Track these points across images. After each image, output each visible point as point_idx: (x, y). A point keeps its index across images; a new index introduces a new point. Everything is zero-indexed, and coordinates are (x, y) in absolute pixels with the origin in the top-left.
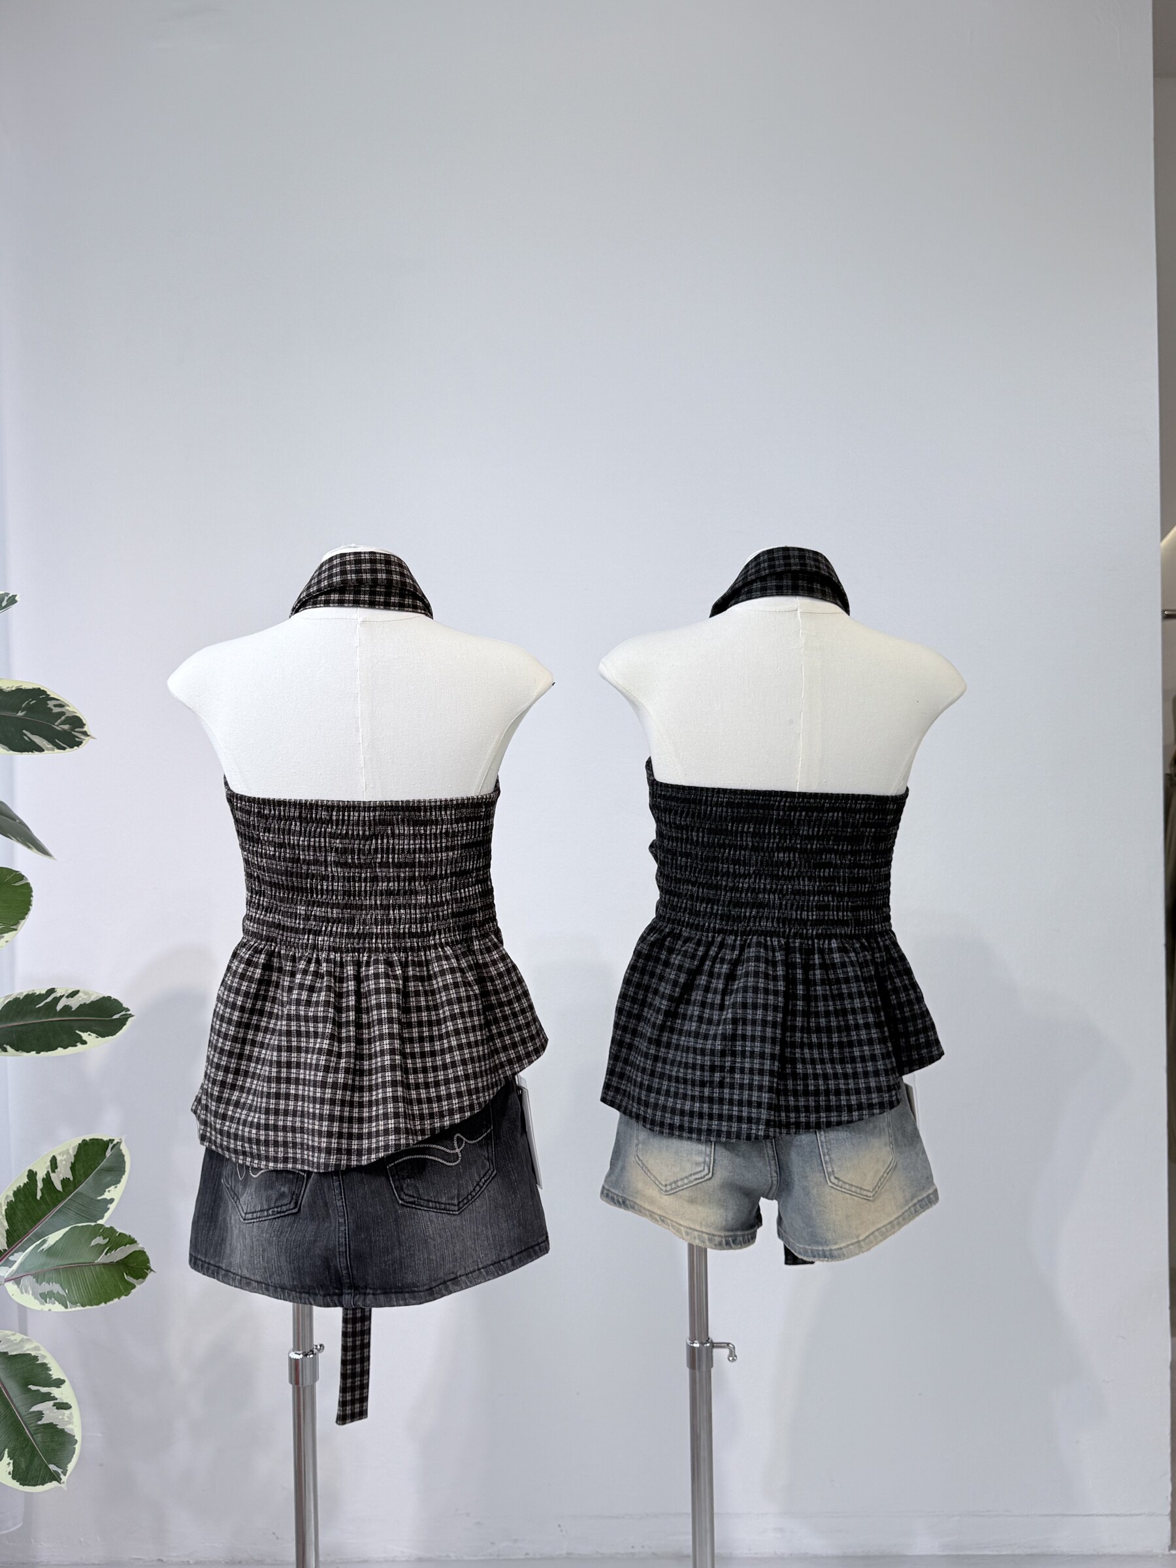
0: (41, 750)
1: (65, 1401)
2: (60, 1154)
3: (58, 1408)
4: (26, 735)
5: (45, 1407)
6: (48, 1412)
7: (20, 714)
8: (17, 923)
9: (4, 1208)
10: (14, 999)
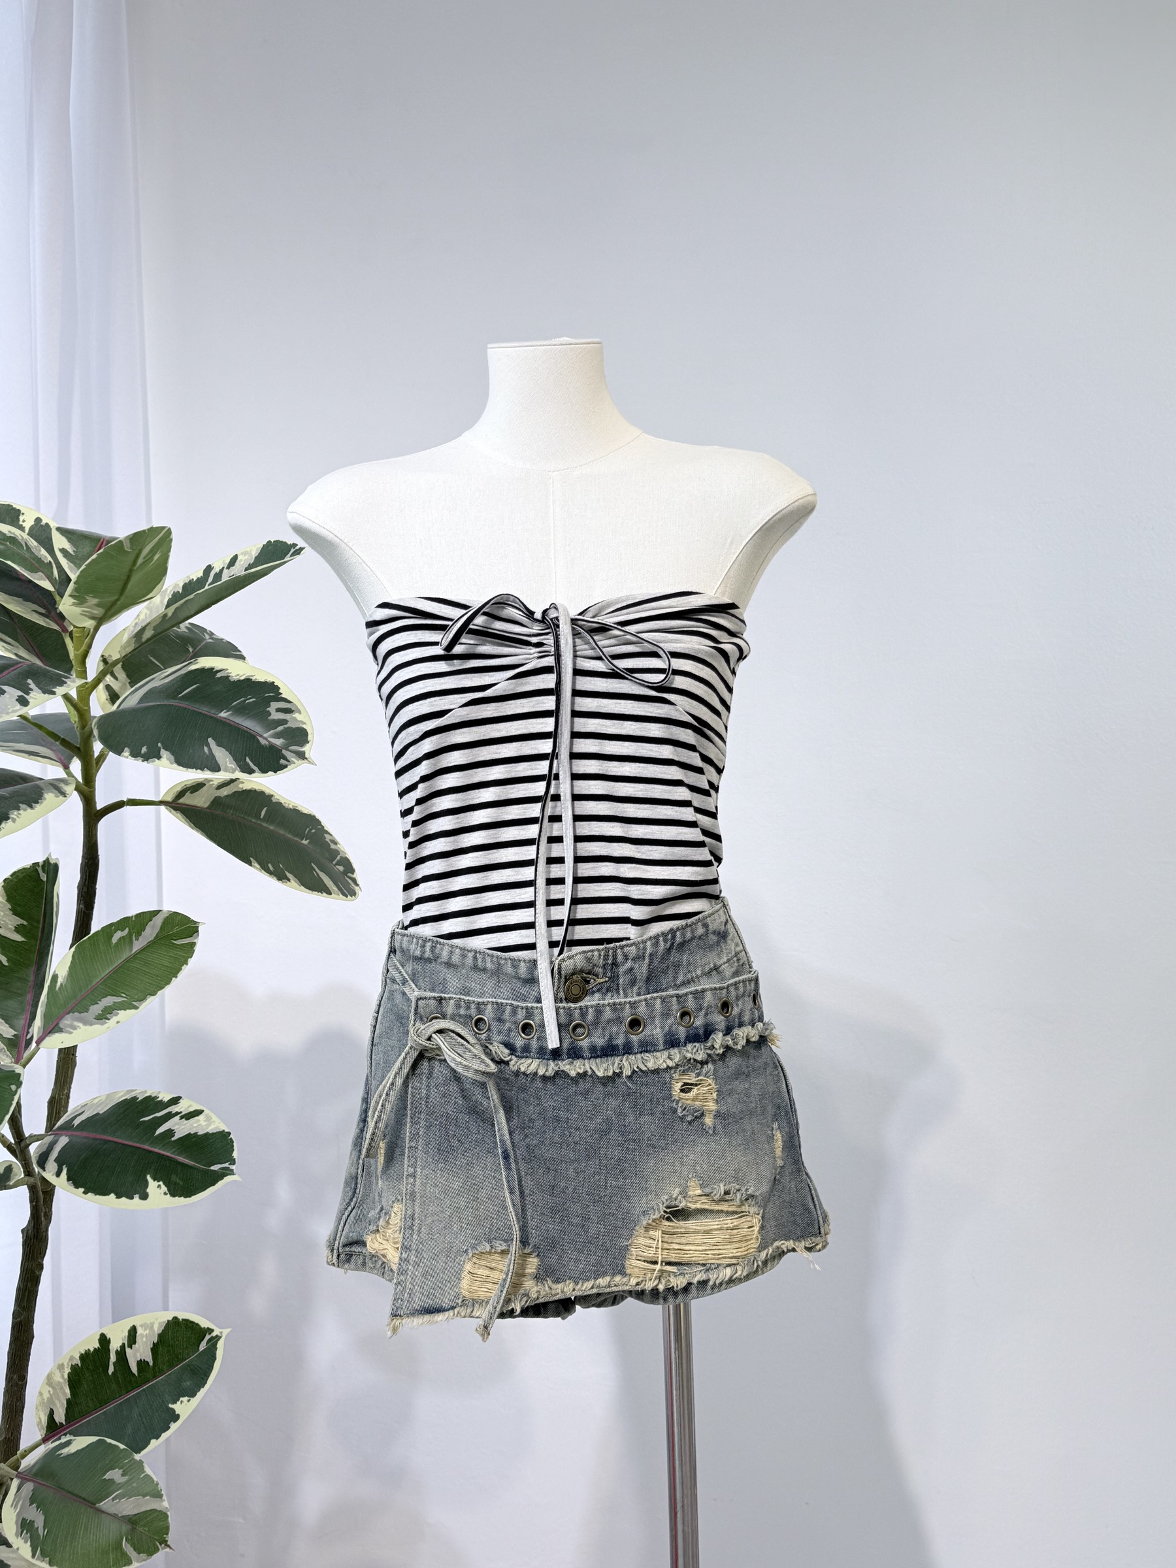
2: (141, 1326)
4: (208, 746)
7: (223, 714)
8: (143, 999)
9: (67, 1370)
10: (132, 1098)
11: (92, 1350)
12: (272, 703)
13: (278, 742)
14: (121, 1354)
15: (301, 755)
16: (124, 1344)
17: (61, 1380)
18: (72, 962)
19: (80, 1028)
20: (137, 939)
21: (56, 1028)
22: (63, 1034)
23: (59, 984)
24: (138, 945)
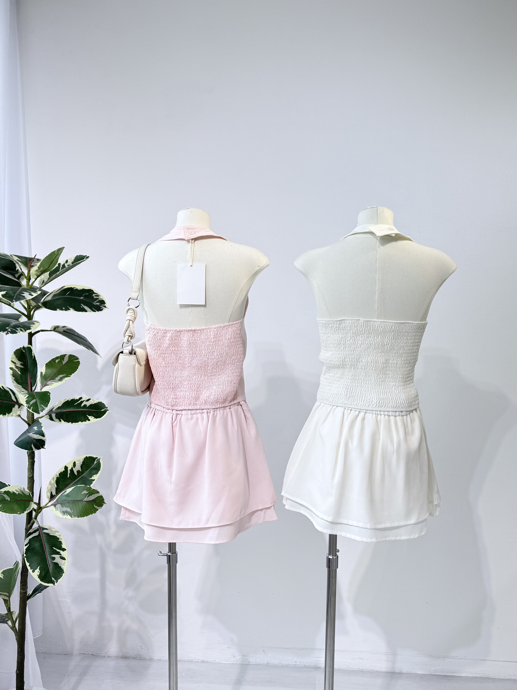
0: (86, 311)
1: (64, 557)
2: (77, 461)
3: (61, 559)
4: (82, 306)
5: (57, 557)
6: (57, 559)
7: (82, 298)
8: (71, 374)
9: (55, 479)
11: (62, 471)
12: (93, 294)
13: (98, 304)
14: (72, 470)
15: (105, 307)
16: (72, 467)
17: (54, 482)
18: (46, 368)
19: (54, 383)
20: (63, 361)
21: (46, 384)
22: (49, 386)
23: (43, 374)
24: (64, 362)
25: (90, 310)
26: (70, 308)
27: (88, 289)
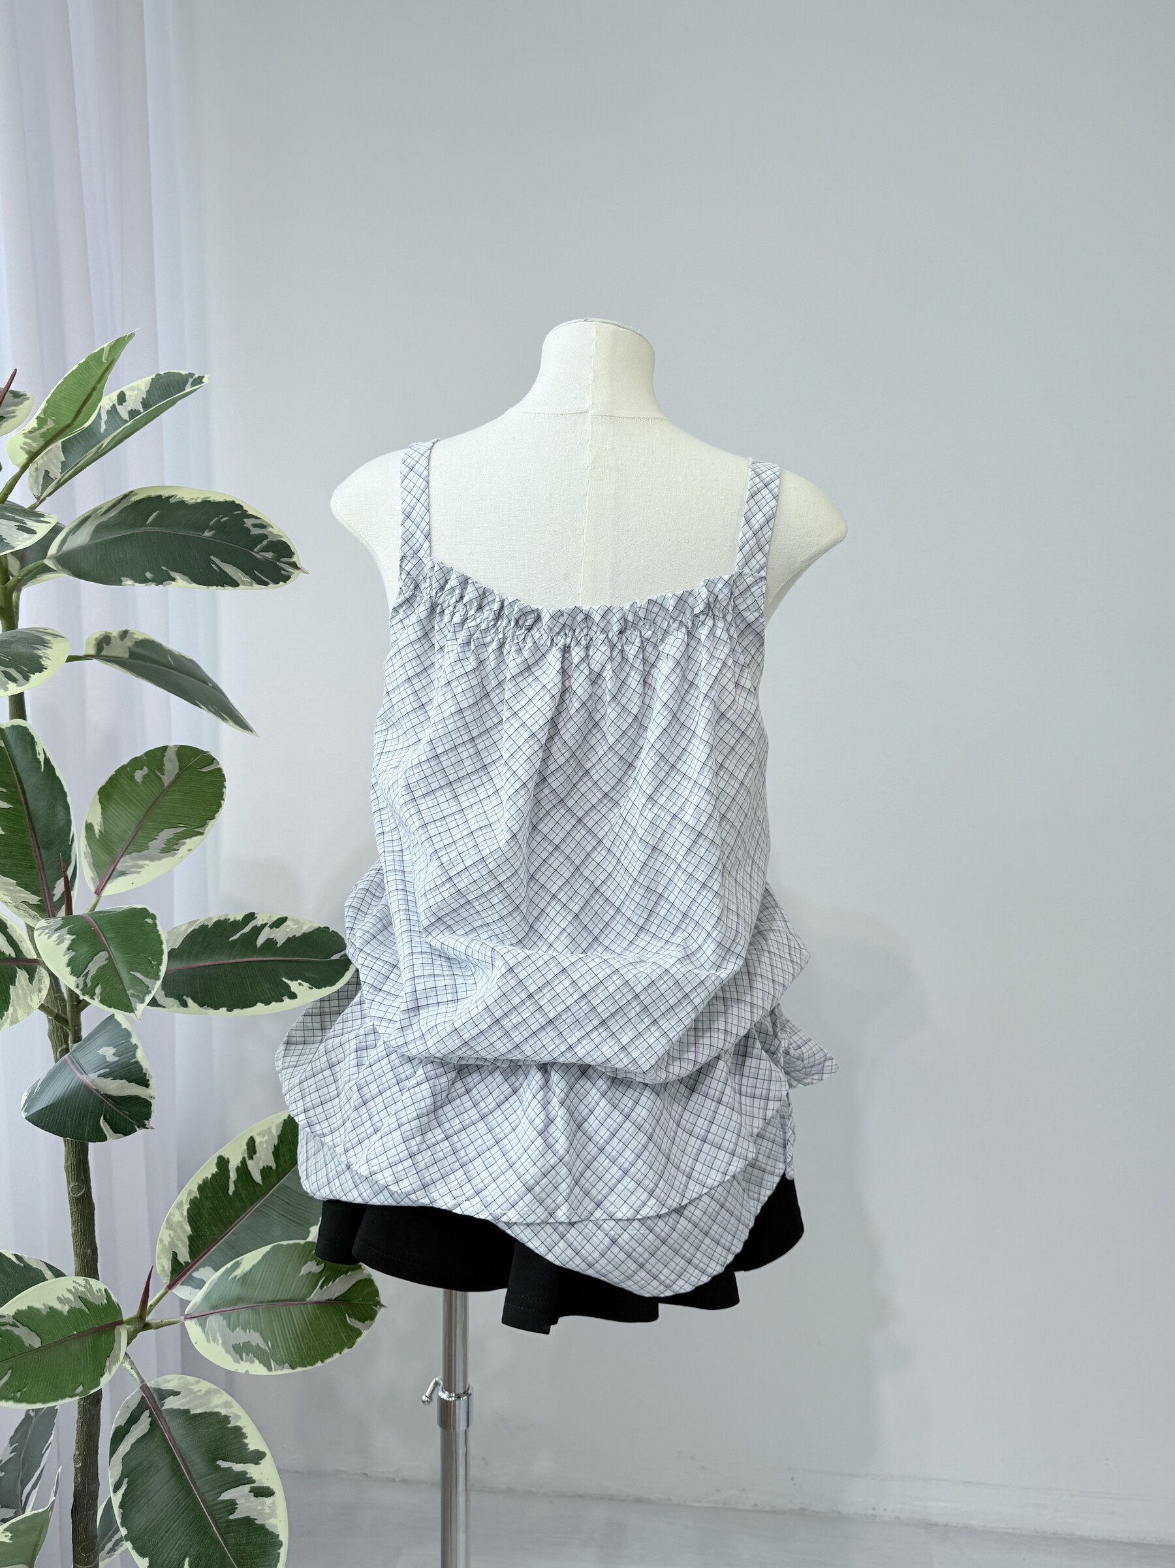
0: (235, 584)
1: (265, 1485)
2: (259, 1135)
3: (256, 1496)
4: (215, 564)
5: (239, 1494)
6: (243, 1501)
7: (207, 535)
8: (204, 825)
9: (186, 1206)
10: (200, 927)
11: (209, 1177)
12: (245, 520)
13: (269, 555)
14: (243, 1170)
15: (294, 565)
16: (244, 1159)
17: (181, 1219)
18: (102, 807)
19: (148, 865)
20: (162, 774)
21: (115, 873)
23: (97, 832)
24: (167, 779)
25: (247, 579)
26: (173, 574)
27: (222, 500)
